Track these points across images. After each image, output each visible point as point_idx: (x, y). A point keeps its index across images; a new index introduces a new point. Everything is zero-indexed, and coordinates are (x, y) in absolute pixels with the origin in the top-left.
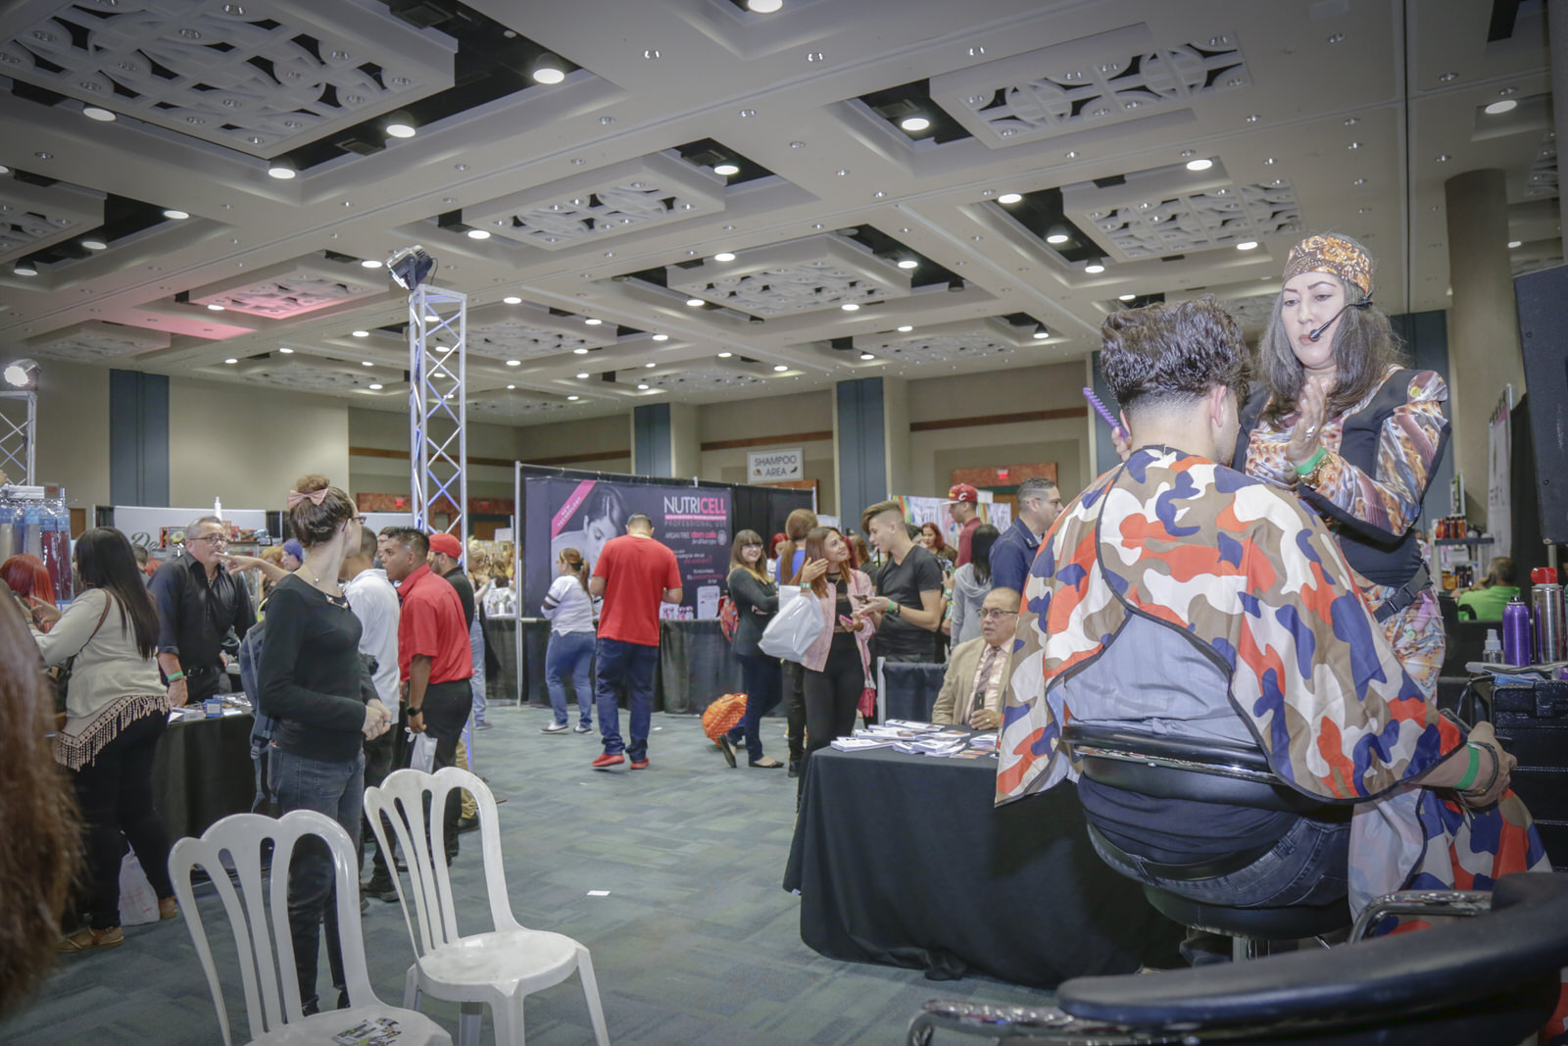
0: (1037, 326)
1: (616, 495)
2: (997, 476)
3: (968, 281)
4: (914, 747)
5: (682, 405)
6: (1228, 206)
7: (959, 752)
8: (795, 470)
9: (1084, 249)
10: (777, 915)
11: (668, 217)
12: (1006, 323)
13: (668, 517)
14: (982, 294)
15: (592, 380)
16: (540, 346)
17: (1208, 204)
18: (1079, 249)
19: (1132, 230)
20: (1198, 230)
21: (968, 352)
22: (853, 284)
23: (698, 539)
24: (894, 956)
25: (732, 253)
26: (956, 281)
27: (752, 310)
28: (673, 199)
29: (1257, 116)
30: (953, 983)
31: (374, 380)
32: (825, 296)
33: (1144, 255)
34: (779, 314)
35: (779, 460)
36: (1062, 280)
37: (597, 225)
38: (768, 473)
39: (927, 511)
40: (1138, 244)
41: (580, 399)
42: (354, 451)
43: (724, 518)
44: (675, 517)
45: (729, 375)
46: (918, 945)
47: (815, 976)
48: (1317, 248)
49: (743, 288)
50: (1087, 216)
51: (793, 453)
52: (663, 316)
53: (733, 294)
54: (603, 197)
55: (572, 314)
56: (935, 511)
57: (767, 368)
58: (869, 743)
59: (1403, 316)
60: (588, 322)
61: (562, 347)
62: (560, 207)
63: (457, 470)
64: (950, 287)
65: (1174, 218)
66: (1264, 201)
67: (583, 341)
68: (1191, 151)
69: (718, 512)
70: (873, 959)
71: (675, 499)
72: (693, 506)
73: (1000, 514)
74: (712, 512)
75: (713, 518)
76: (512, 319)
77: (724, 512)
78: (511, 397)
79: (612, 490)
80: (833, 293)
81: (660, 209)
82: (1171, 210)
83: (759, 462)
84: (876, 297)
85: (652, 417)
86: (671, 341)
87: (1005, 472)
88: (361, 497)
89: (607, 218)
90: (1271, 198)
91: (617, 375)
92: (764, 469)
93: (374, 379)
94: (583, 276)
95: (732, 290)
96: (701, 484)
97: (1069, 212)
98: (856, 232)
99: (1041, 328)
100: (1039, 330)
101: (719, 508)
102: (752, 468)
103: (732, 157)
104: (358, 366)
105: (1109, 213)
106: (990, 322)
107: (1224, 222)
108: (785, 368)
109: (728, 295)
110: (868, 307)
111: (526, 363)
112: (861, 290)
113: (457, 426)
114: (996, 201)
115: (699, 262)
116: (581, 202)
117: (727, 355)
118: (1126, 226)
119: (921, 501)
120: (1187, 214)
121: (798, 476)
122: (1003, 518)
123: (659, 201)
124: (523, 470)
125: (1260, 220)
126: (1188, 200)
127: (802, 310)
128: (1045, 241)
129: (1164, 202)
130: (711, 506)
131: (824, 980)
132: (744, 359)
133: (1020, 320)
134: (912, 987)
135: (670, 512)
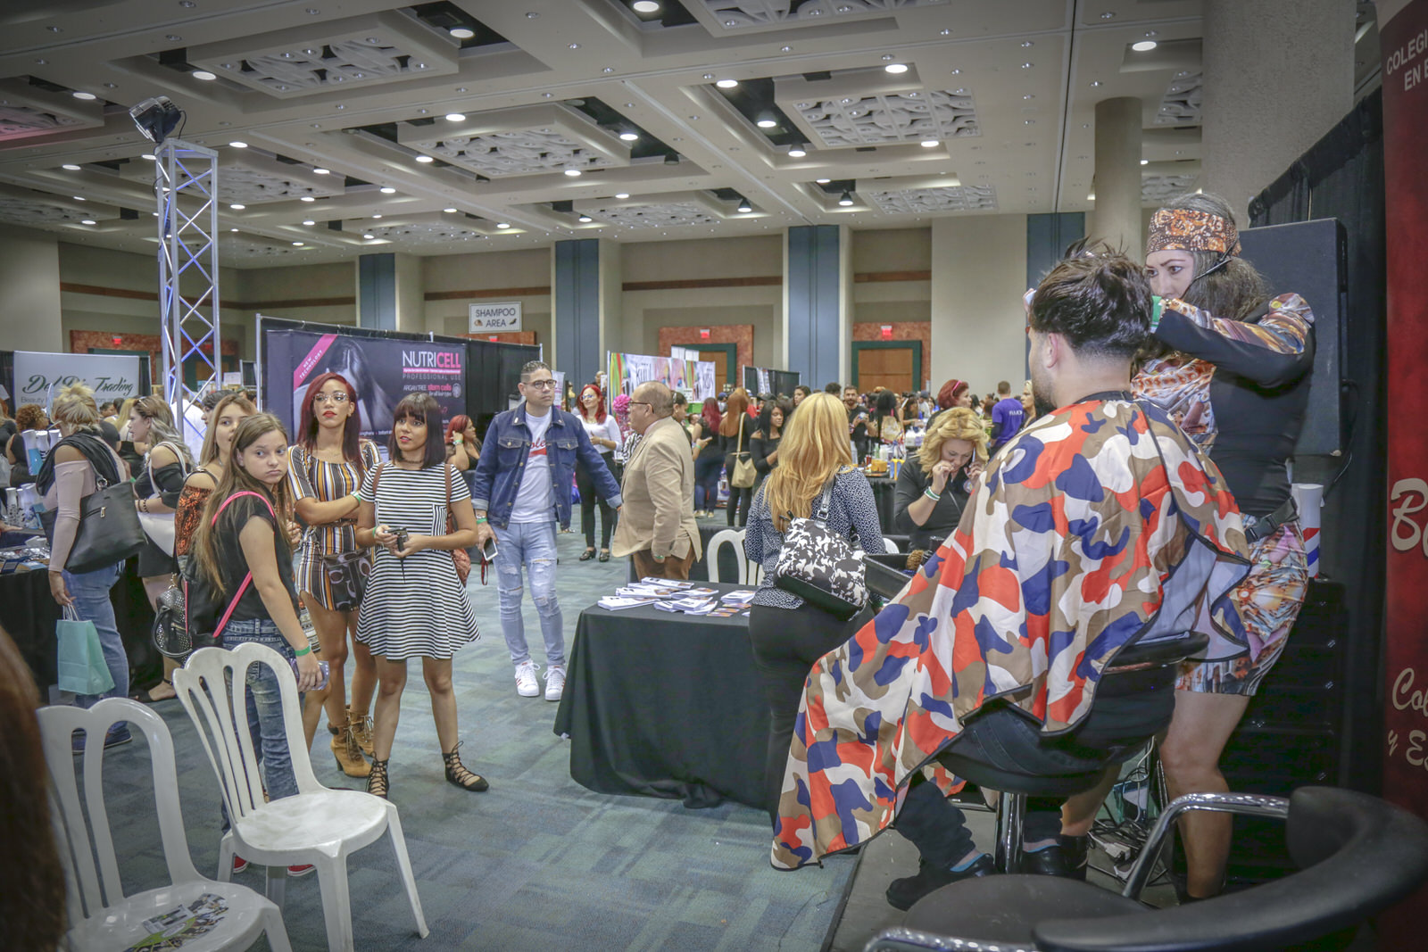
0: (741, 200)
1: (358, 350)
2: (699, 334)
3: (684, 157)
4: (674, 606)
5: (407, 256)
6: (917, 108)
7: (713, 610)
8: (514, 321)
9: (790, 135)
10: (544, 753)
11: (400, 75)
12: (714, 197)
13: (406, 370)
14: (694, 169)
15: (318, 227)
16: (268, 192)
17: (901, 104)
18: (785, 135)
19: (833, 122)
20: (890, 127)
21: (679, 221)
22: (576, 152)
23: (434, 391)
24: (652, 787)
25: (463, 114)
26: (672, 155)
27: (478, 169)
28: (408, 57)
29: (949, 30)
30: (708, 810)
31: (87, 216)
32: (550, 161)
33: (840, 145)
34: (504, 175)
35: (499, 312)
36: (767, 162)
37: (329, 78)
38: (488, 323)
39: (642, 367)
40: (838, 134)
41: (305, 245)
42: (65, 287)
43: (459, 372)
44: (413, 370)
45: (453, 230)
46: (675, 778)
47: (587, 809)
48: (1165, 224)
49: (472, 148)
50: (795, 106)
51: (512, 306)
52: (392, 170)
53: (461, 153)
54: (337, 49)
55: (300, 162)
56: (648, 368)
57: (492, 225)
58: (631, 602)
59: (1051, 214)
60: (316, 171)
61: (289, 194)
62: (292, 56)
63: (210, 329)
64: (666, 160)
65: (870, 114)
66: (948, 106)
67: (310, 190)
68: (891, 56)
69: (453, 366)
70: (636, 791)
71: (412, 354)
72: (430, 360)
73: (705, 372)
74: (447, 366)
75: (448, 372)
76: (238, 164)
77: (459, 366)
78: (234, 241)
79: (353, 344)
80: (557, 159)
81: (394, 66)
82: (868, 107)
83: (480, 313)
84: (598, 165)
85: (377, 267)
86: (398, 195)
87: (707, 332)
88: (75, 334)
89: (340, 71)
90: (954, 104)
91: (343, 224)
92: (484, 319)
93: (87, 214)
94: (313, 126)
95: (461, 150)
96: (436, 338)
97: (779, 101)
98: (583, 103)
99: (745, 203)
100: (742, 205)
101: (454, 363)
102: (474, 318)
103: (469, 21)
104: (70, 200)
105: (815, 104)
106: (700, 195)
107: (913, 122)
108: (507, 226)
109: (456, 154)
110: (588, 174)
111: (251, 208)
112: (584, 158)
113: (209, 285)
114: (714, 85)
115: (430, 121)
116: (314, 52)
117: (453, 211)
118: (828, 117)
119: (637, 358)
120: (882, 112)
121: (517, 327)
122: (708, 375)
123: (393, 58)
124: (264, 322)
125: (943, 123)
126: (884, 99)
127: (527, 173)
128: (756, 126)
129: (863, 99)
130: (446, 360)
131: (595, 813)
132: (468, 215)
133: (728, 195)
134: (674, 815)
135: (408, 366)
